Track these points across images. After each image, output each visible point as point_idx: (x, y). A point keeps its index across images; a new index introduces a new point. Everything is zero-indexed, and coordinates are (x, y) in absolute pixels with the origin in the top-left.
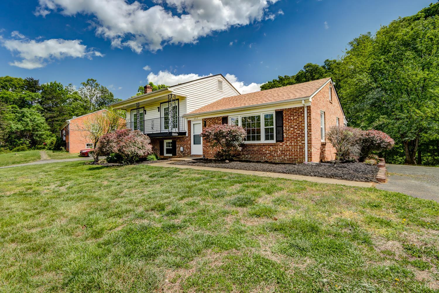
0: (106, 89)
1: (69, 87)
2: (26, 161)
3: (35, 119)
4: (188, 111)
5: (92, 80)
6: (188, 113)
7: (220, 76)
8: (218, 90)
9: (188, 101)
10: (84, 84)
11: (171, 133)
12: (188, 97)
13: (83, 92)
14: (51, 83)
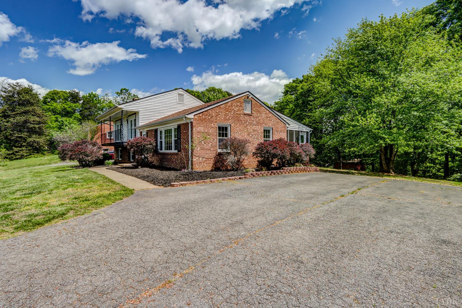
0: (137, 97)
1: (105, 97)
2: (50, 164)
3: (72, 127)
4: (141, 123)
5: (125, 89)
6: (141, 125)
7: (181, 90)
8: (178, 102)
9: (141, 115)
10: (117, 93)
11: (123, 142)
12: (140, 111)
13: (117, 101)
14: (89, 94)
